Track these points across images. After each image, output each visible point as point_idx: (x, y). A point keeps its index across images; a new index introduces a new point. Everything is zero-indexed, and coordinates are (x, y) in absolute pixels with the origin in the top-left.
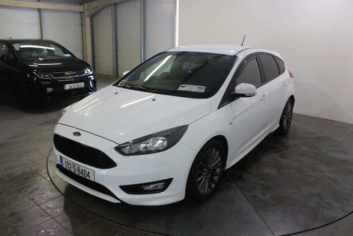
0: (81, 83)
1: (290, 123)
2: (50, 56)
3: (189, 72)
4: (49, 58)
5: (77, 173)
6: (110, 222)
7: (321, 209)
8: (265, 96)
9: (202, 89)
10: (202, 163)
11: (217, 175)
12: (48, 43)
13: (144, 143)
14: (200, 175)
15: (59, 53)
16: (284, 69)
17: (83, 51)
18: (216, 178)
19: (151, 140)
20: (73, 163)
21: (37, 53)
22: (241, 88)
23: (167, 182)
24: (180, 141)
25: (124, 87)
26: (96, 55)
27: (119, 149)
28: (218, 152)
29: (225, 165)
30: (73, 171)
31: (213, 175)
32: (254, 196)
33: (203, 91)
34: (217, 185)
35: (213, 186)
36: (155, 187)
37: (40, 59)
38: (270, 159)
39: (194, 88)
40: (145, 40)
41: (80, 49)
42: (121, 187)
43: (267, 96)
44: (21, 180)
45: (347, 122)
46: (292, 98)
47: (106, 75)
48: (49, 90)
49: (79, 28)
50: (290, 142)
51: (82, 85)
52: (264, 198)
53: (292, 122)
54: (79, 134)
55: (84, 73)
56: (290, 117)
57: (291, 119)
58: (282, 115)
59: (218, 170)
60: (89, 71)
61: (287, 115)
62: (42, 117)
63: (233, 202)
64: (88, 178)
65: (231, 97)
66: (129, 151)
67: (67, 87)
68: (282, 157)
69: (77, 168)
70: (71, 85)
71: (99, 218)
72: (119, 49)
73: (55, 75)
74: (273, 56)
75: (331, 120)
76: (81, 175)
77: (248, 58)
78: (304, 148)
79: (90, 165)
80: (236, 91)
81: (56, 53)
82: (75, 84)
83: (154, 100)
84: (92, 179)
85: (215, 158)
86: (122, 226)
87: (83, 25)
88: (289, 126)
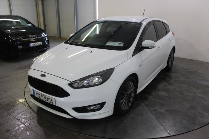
0: (40, 42)
1: (173, 63)
2: (19, 26)
3: (112, 33)
4: (18, 27)
5: (44, 100)
6: (72, 132)
7: (197, 117)
8: (159, 47)
9: (121, 44)
10: (123, 91)
11: (132, 98)
12: (16, 17)
13: (87, 80)
14: (122, 99)
15: (24, 23)
16: (169, 31)
17: (38, 22)
18: (131, 100)
19: (91, 78)
20: (41, 94)
21: (9, 24)
22: (145, 43)
23: (102, 105)
24: (110, 78)
25: (71, 44)
26: (46, 24)
27: (71, 85)
28: (132, 84)
29: (137, 91)
30: (41, 99)
31: (130, 98)
32: (155, 110)
33: (122, 45)
34: (132, 104)
35: (130, 104)
36: (95, 108)
37: (12, 28)
38: (162, 86)
39: (116, 44)
40: (77, 14)
41: (36, 21)
42: (73, 109)
43: (160, 47)
44: (9, 107)
45: (203, 61)
46: (174, 48)
47: (53, 37)
48: (20, 47)
49: (35, 7)
50: (173, 75)
51: (41, 43)
52: (162, 111)
53: (174, 62)
54: (44, 76)
55: (41, 36)
56: (173, 59)
57: (173, 61)
58: (169, 58)
59: (133, 95)
60: (45, 35)
61: (171, 58)
62: (16, 65)
63: (142, 115)
64: (51, 103)
65: (139, 49)
66: (77, 86)
67: (32, 45)
68: (170, 85)
69: (44, 97)
70: (34, 43)
71: (65, 129)
72: (61, 20)
73: (23, 38)
74: (163, 23)
75: (194, 60)
76: (47, 101)
77: (149, 24)
78: (182, 79)
79: (52, 95)
80: (142, 45)
81: (22, 24)
82: (37, 43)
83: (91, 52)
84: (54, 104)
85: (131, 87)
86: (81, 134)
87: (37, 6)
88: (172, 65)
